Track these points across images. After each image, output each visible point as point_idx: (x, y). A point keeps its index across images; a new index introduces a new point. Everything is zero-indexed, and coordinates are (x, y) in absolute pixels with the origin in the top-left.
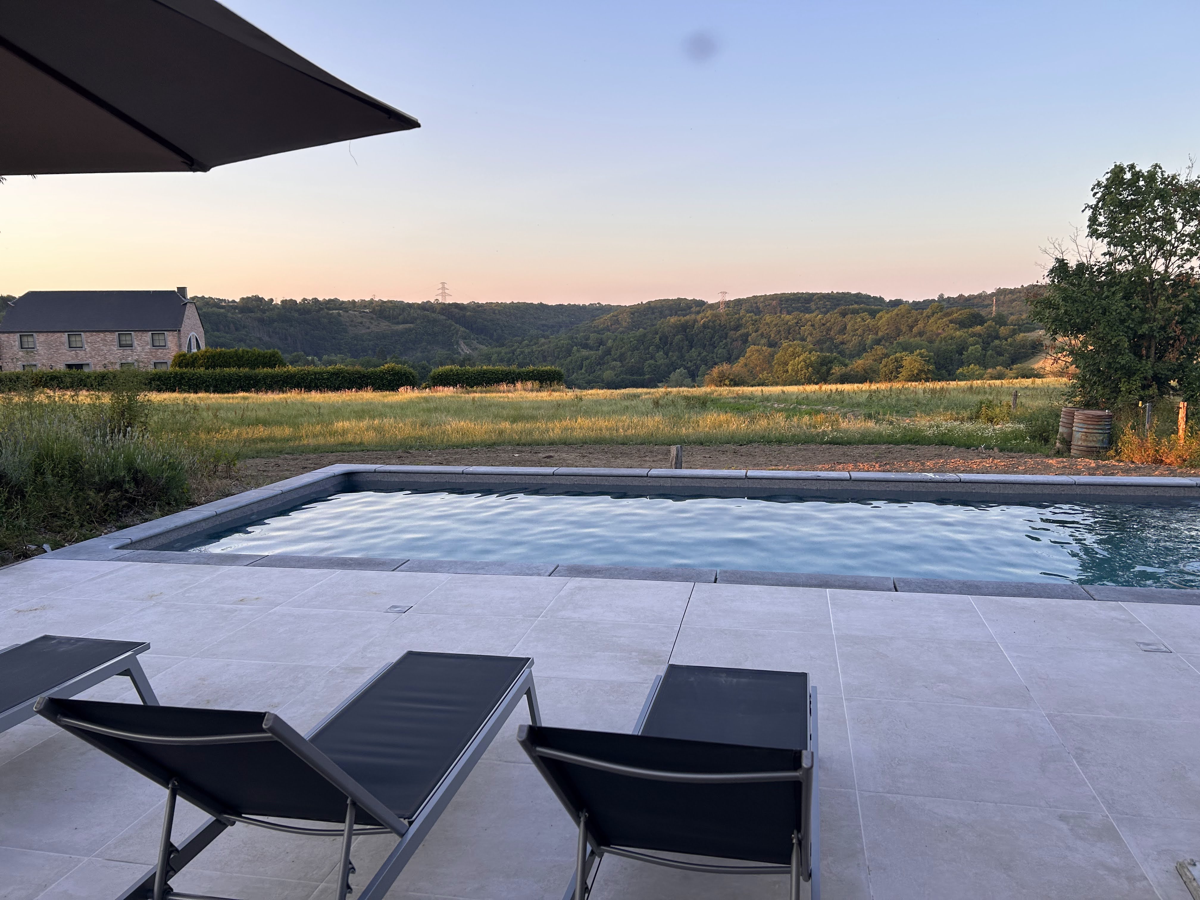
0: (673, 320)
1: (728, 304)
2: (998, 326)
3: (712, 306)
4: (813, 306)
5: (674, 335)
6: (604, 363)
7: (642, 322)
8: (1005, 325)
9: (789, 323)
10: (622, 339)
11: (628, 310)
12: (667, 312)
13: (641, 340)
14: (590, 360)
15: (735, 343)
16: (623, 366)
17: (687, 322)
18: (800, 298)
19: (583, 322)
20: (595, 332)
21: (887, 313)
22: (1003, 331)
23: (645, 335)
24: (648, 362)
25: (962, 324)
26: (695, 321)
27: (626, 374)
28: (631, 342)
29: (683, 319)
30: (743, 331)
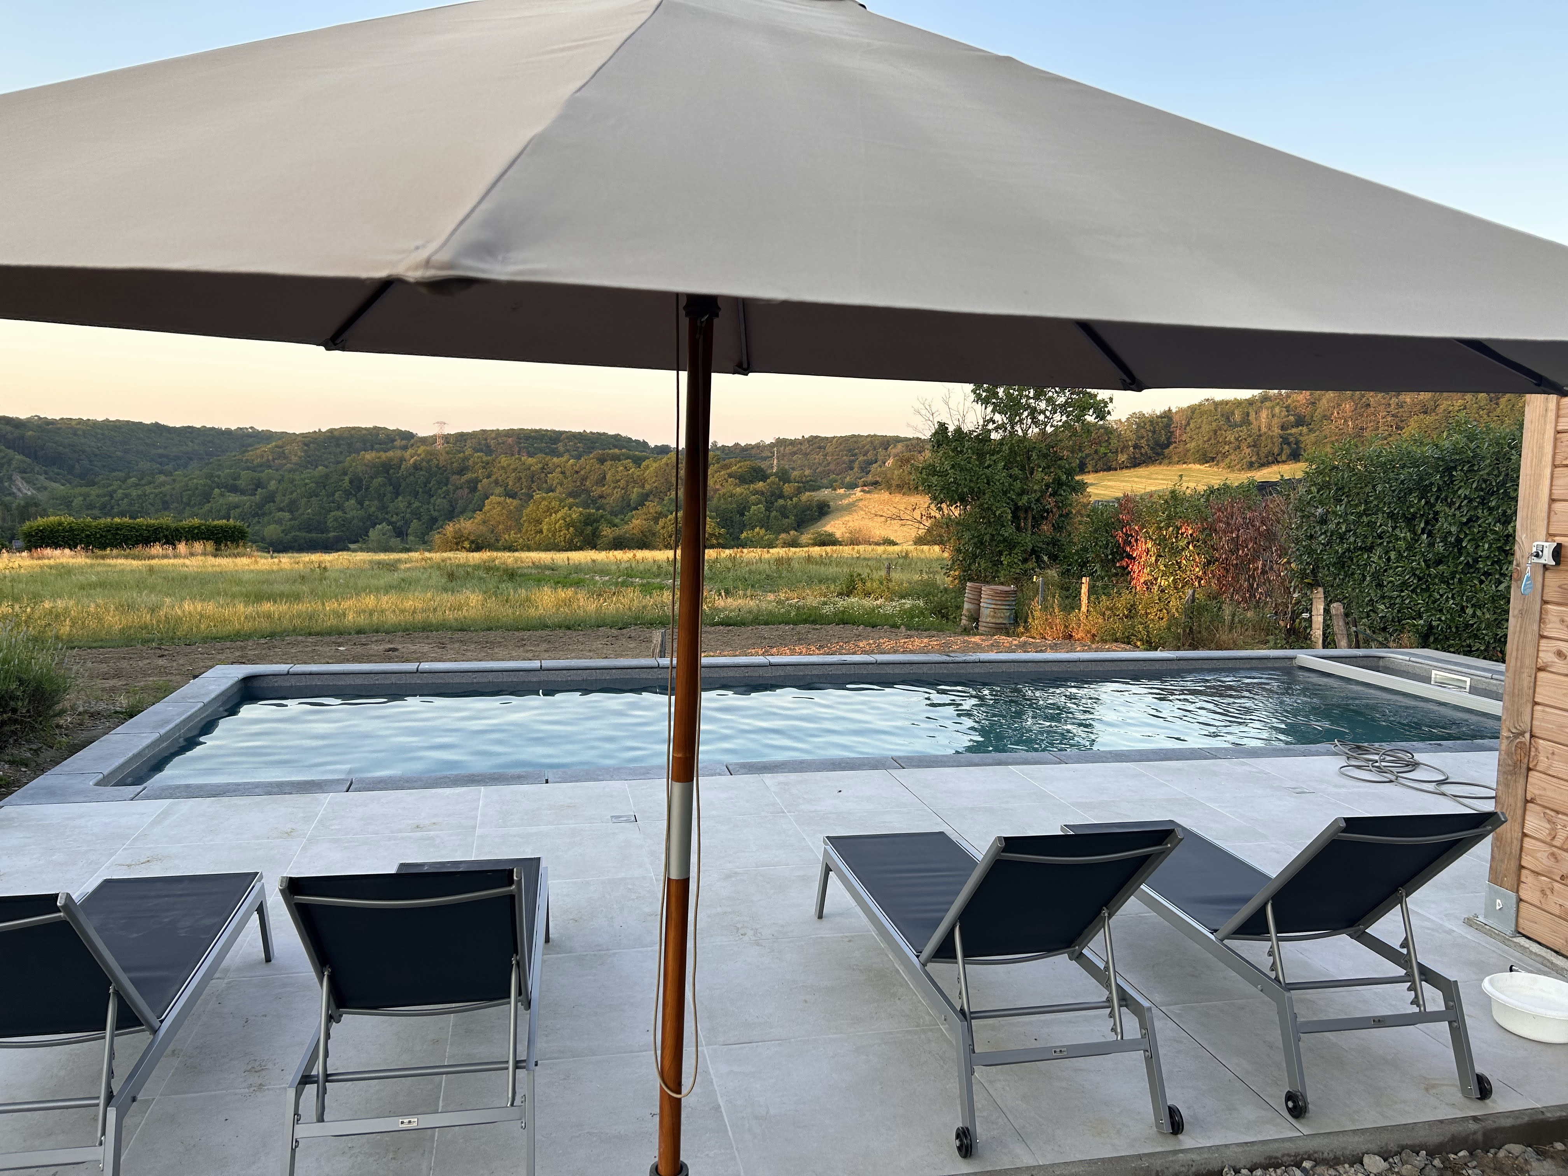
0: (369, 456)
1: (447, 438)
2: (781, 483)
3: (424, 440)
4: (560, 447)
5: (372, 478)
6: (264, 514)
7: (321, 457)
8: (789, 482)
9: (532, 468)
10: (292, 481)
11: (299, 439)
12: (359, 445)
13: (323, 482)
14: (241, 509)
15: (459, 492)
16: (293, 519)
17: (391, 460)
18: (544, 435)
19: (228, 454)
20: (248, 468)
21: (655, 461)
22: (788, 489)
23: (327, 476)
24: (333, 514)
25: (743, 479)
26: (402, 460)
27: (300, 530)
28: (306, 484)
29: (384, 456)
30: (469, 475)
